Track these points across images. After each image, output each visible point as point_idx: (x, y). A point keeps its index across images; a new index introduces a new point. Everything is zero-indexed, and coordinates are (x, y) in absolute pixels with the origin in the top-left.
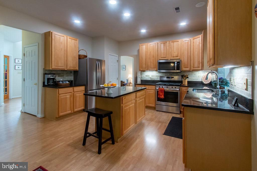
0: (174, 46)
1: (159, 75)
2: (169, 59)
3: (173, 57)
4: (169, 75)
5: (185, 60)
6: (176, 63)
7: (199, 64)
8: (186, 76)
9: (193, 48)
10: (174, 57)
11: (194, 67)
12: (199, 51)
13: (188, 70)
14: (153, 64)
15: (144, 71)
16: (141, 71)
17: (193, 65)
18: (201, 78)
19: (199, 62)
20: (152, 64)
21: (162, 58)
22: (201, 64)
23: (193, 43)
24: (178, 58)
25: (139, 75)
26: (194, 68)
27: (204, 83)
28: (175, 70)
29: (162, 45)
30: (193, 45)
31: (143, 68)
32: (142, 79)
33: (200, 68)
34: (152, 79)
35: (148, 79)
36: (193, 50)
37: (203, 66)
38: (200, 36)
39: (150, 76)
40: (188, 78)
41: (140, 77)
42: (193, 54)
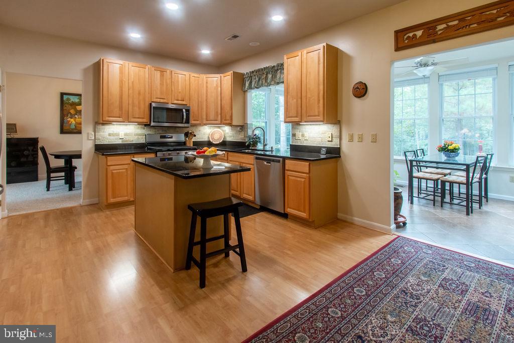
0: (178, 81)
1: (143, 132)
3: (177, 100)
4: (162, 132)
5: (194, 109)
6: (184, 110)
7: (217, 116)
8: (192, 133)
9: (207, 90)
12: (217, 97)
13: (197, 123)
14: (139, 108)
16: (96, 124)
17: (206, 116)
18: (207, 136)
19: (217, 112)
20: (136, 109)
21: (157, 99)
22: (219, 116)
23: (207, 83)
24: (184, 103)
25: (88, 134)
26: (207, 120)
27: (213, 142)
28: (182, 123)
29: (158, 74)
30: (207, 87)
31: (114, 116)
32: (98, 143)
33: (219, 122)
34: (127, 141)
35: (115, 141)
36: (207, 94)
37: (232, 119)
38: (218, 75)
39: (120, 135)
40: (195, 136)
41: (93, 138)
42: (206, 100)
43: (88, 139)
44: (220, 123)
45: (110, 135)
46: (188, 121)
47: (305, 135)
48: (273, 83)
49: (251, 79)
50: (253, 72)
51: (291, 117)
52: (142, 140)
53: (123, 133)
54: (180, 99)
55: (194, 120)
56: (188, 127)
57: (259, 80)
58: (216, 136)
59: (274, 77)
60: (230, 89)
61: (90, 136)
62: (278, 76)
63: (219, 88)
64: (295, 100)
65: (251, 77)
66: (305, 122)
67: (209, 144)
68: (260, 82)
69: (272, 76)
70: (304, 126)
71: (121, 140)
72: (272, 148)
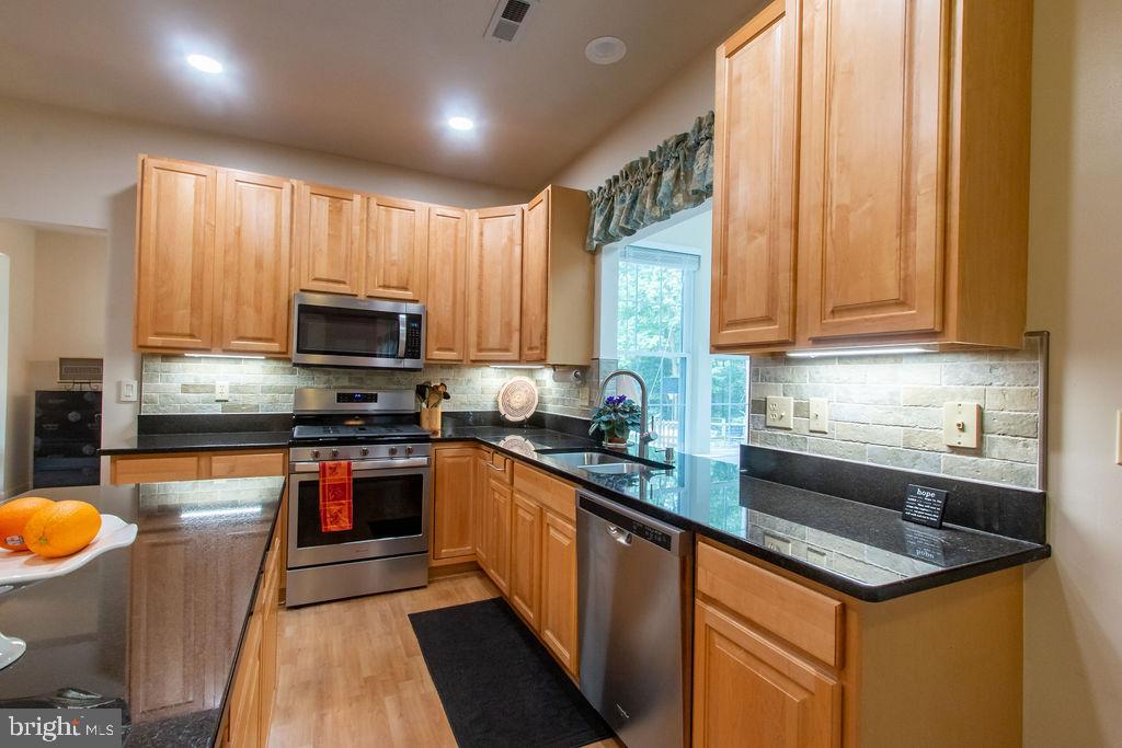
0: (389, 230)
2: (362, 295)
3: (384, 287)
4: (346, 383)
5: (439, 313)
6: (403, 317)
7: (511, 334)
8: (437, 387)
9: (481, 256)
10: (389, 287)
11: (483, 347)
12: (510, 277)
13: (454, 358)
14: (258, 310)
15: (170, 354)
16: (144, 356)
17: (479, 336)
19: (509, 324)
20: (250, 312)
21: (315, 283)
22: (516, 336)
23: (481, 234)
24: (409, 294)
25: (119, 385)
26: (480, 350)
27: (509, 417)
28: (395, 356)
29: (323, 206)
30: (481, 245)
31: (175, 331)
32: (149, 411)
33: (513, 355)
34: (238, 407)
35: (200, 407)
36: (481, 267)
37: (546, 344)
38: (516, 209)
39: (218, 390)
40: (447, 396)
41: (134, 397)
42: (480, 288)
43: (119, 401)
44: (516, 357)
45: (185, 389)
46: (413, 350)
47: (813, 411)
48: (679, 200)
49: (612, 209)
50: (616, 179)
51: (744, 322)
52: (286, 407)
53: (227, 384)
54: (395, 283)
55: (439, 349)
56: (420, 370)
57: (634, 202)
58: (518, 400)
59: (682, 176)
60: (543, 245)
61: (125, 391)
62: (697, 170)
63: (518, 249)
64: (762, 240)
65: (611, 199)
66: (818, 341)
67: (498, 423)
68: (638, 207)
69: (677, 176)
70: (808, 369)
71: (220, 404)
72: (669, 452)
